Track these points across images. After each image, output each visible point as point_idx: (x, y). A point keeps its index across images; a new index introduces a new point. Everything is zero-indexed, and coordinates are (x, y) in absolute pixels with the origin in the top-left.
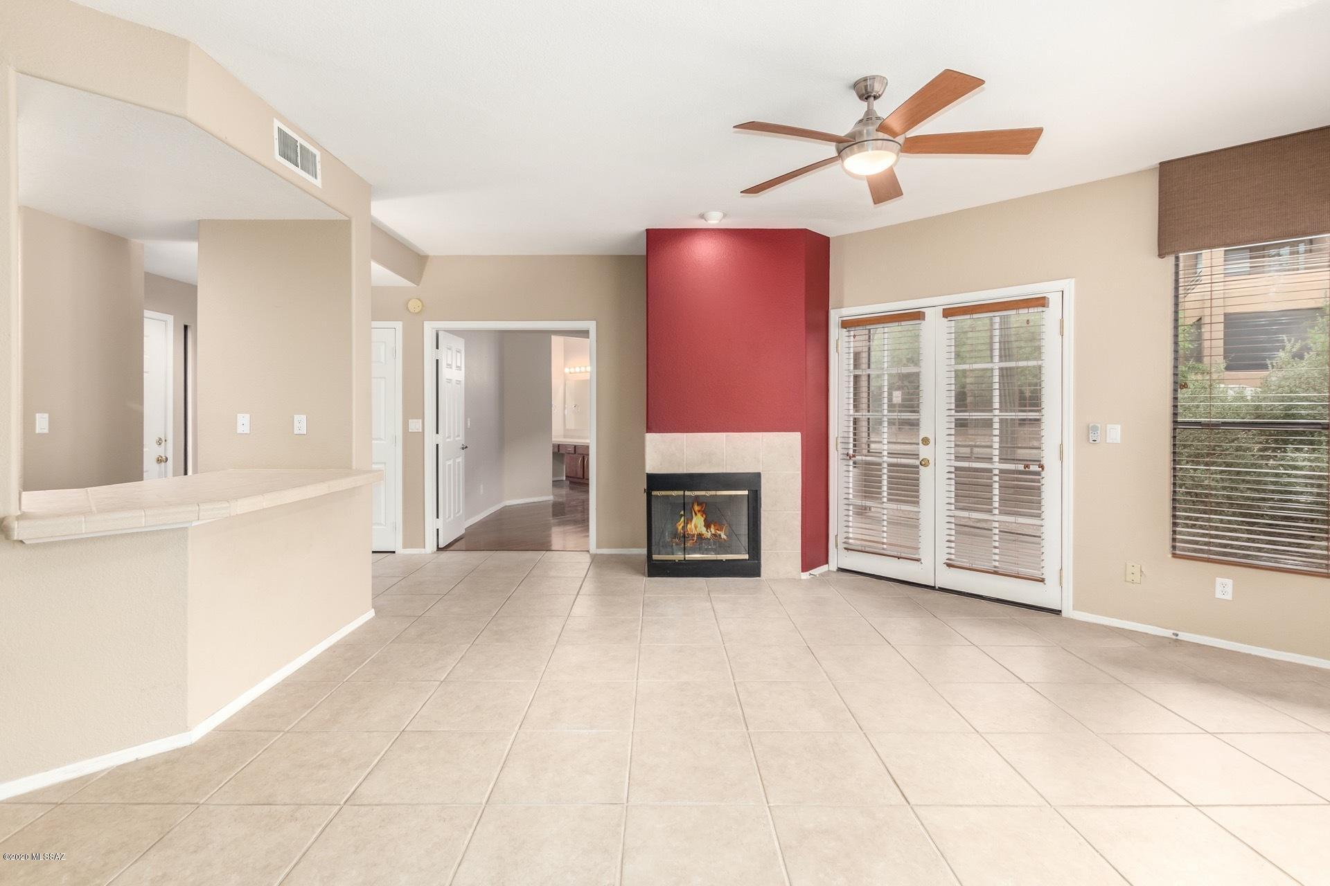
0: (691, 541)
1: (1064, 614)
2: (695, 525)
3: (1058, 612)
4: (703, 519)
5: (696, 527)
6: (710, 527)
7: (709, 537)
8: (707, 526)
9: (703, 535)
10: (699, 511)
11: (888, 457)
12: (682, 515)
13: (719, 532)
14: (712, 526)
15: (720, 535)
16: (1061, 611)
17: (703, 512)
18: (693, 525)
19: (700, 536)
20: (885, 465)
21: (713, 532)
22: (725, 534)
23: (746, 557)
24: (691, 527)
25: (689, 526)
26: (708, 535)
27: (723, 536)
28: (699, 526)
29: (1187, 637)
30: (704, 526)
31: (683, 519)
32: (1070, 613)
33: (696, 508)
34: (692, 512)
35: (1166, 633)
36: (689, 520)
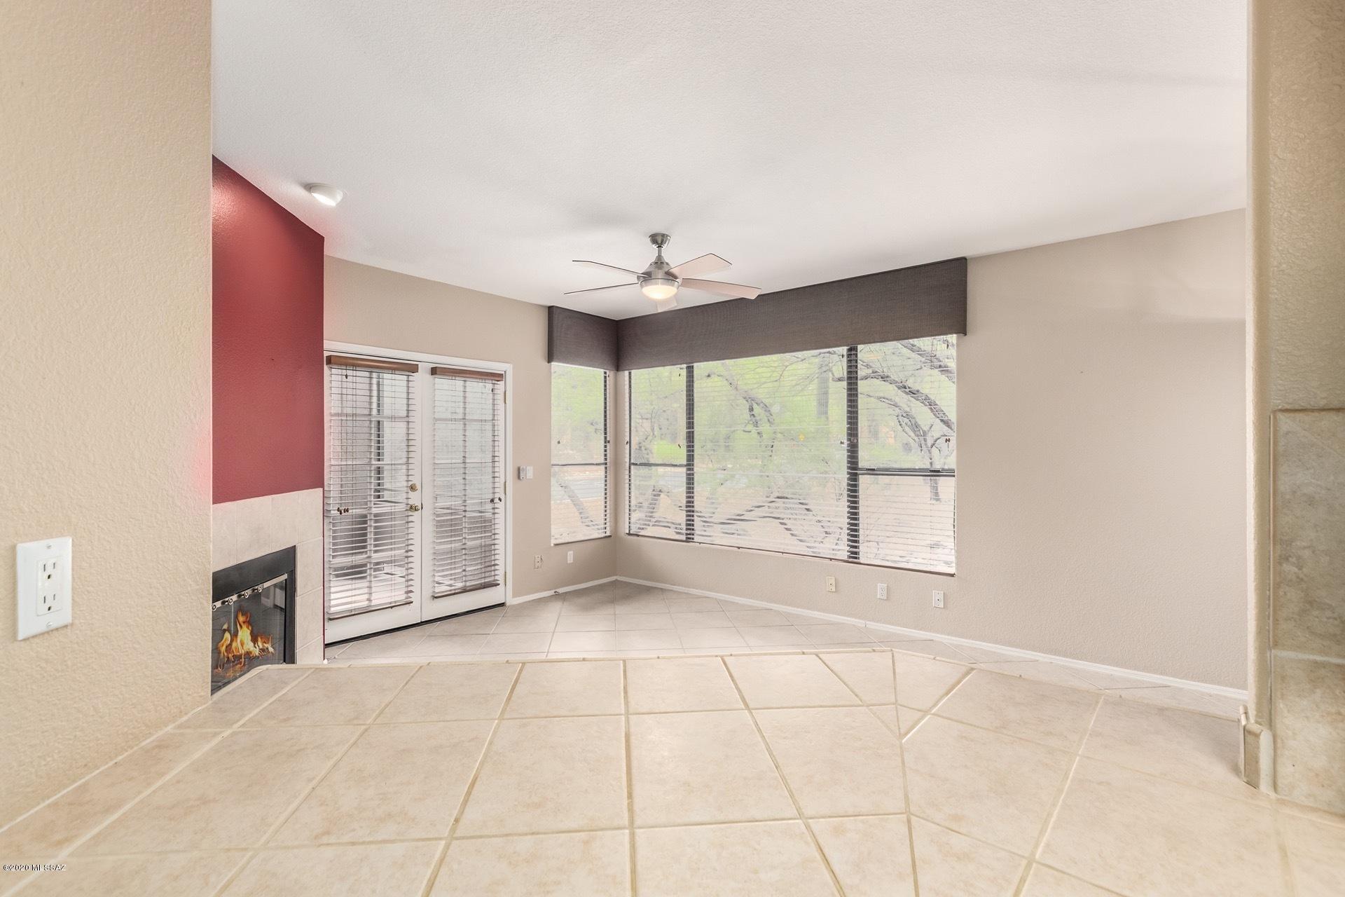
0: (239, 666)
1: (508, 604)
2: (241, 641)
3: (502, 605)
4: (249, 632)
5: (242, 644)
6: (257, 641)
7: (257, 654)
8: (254, 640)
9: (251, 653)
10: (244, 622)
12: (225, 630)
13: (266, 645)
14: (259, 639)
15: (267, 649)
16: (503, 603)
17: (249, 623)
18: (239, 641)
19: (248, 653)
21: (261, 647)
22: (272, 646)
24: (238, 645)
25: (234, 645)
26: (256, 652)
27: (271, 649)
28: (245, 641)
29: (561, 590)
30: (252, 640)
31: (227, 635)
32: (511, 601)
33: (241, 619)
34: (237, 625)
35: (552, 593)
36: (235, 635)
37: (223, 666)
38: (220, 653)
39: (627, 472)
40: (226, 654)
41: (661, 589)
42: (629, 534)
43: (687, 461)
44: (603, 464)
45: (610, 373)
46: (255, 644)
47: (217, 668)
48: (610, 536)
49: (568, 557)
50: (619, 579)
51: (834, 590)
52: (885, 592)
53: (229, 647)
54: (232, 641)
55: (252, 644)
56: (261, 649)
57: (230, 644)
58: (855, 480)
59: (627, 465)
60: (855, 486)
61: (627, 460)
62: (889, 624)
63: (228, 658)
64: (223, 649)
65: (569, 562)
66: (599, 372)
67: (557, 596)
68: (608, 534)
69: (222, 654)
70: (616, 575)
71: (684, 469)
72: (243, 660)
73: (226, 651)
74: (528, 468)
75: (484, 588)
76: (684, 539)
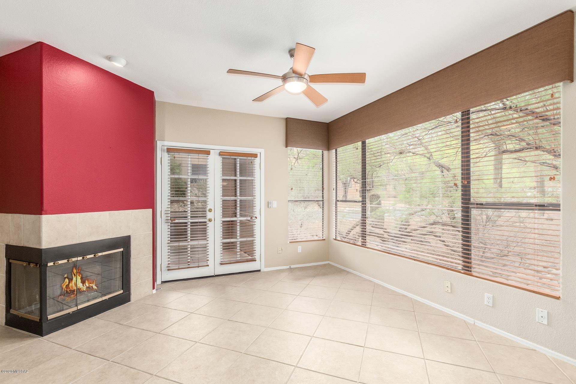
0: (73, 295)
1: (262, 271)
3: (259, 271)
4: (80, 278)
5: (75, 284)
6: (85, 283)
7: (85, 290)
8: (83, 282)
9: (81, 289)
10: (77, 273)
11: (191, 219)
12: (65, 278)
13: (91, 285)
14: (87, 281)
15: (92, 287)
16: (260, 270)
17: (80, 273)
19: (79, 289)
20: (189, 223)
21: (87, 286)
22: (96, 285)
23: (122, 291)
24: (72, 284)
25: (70, 285)
26: (84, 288)
27: (95, 287)
28: (77, 283)
29: (292, 266)
30: (81, 282)
31: (67, 280)
32: (263, 269)
33: (75, 271)
34: (72, 274)
35: (288, 267)
36: (71, 280)
37: (64, 295)
38: (62, 288)
39: (335, 205)
40: (66, 289)
41: (348, 272)
42: (335, 239)
43: (362, 199)
44: (321, 201)
45: (326, 153)
46: (83, 284)
47: (61, 296)
48: (325, 240)
49: (298, 249)
50: (330, 263)
51: (450, 291)
52: (491, 301)
53: (67, 286)
54: (69, 283)
55: (82, 284)
56: (88, 287)
57: (68, 285)
58: (468, 212)
59: (335, 201)
60: (468, 216)
61: (335, 199)
62: (495, 326)
63: (67, 291)
64: (64, 287)
65: (299, 252)
66: (319, 152)
67: (291, 270)
68: (324, 238)
69: (64, 289)
70: (329, 261)
71: (361, 204)
72: (76, 292)
73: (66, 288)
74: (273, 202)
75: (247, 262)
76: (361, 245)
